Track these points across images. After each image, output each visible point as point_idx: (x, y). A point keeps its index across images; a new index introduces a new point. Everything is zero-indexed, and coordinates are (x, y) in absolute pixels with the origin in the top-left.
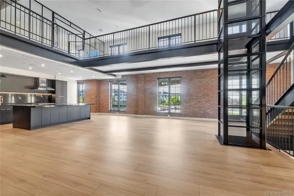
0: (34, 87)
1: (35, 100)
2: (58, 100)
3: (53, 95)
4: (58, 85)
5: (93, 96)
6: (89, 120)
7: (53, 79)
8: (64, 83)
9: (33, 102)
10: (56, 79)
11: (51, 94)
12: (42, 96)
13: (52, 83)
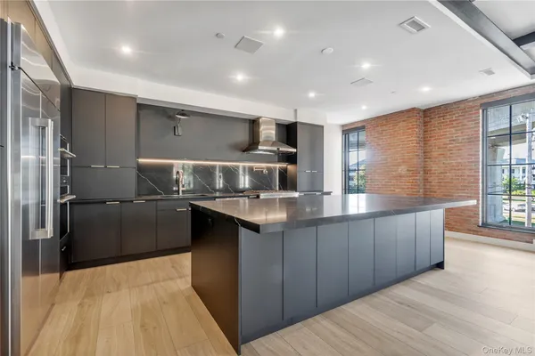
0: (250, 145)
1: (251, 181)
2: (302, 181)
3: (290, 167)
4: (302, 137)
5: (402, 170)
6: (437, 274)
7: (292, 120)
8: (317, 131)
9: (247, 186)
10: (298, 120)
11: (284, 165)
12: (265, 171)
13: (289, 132)
